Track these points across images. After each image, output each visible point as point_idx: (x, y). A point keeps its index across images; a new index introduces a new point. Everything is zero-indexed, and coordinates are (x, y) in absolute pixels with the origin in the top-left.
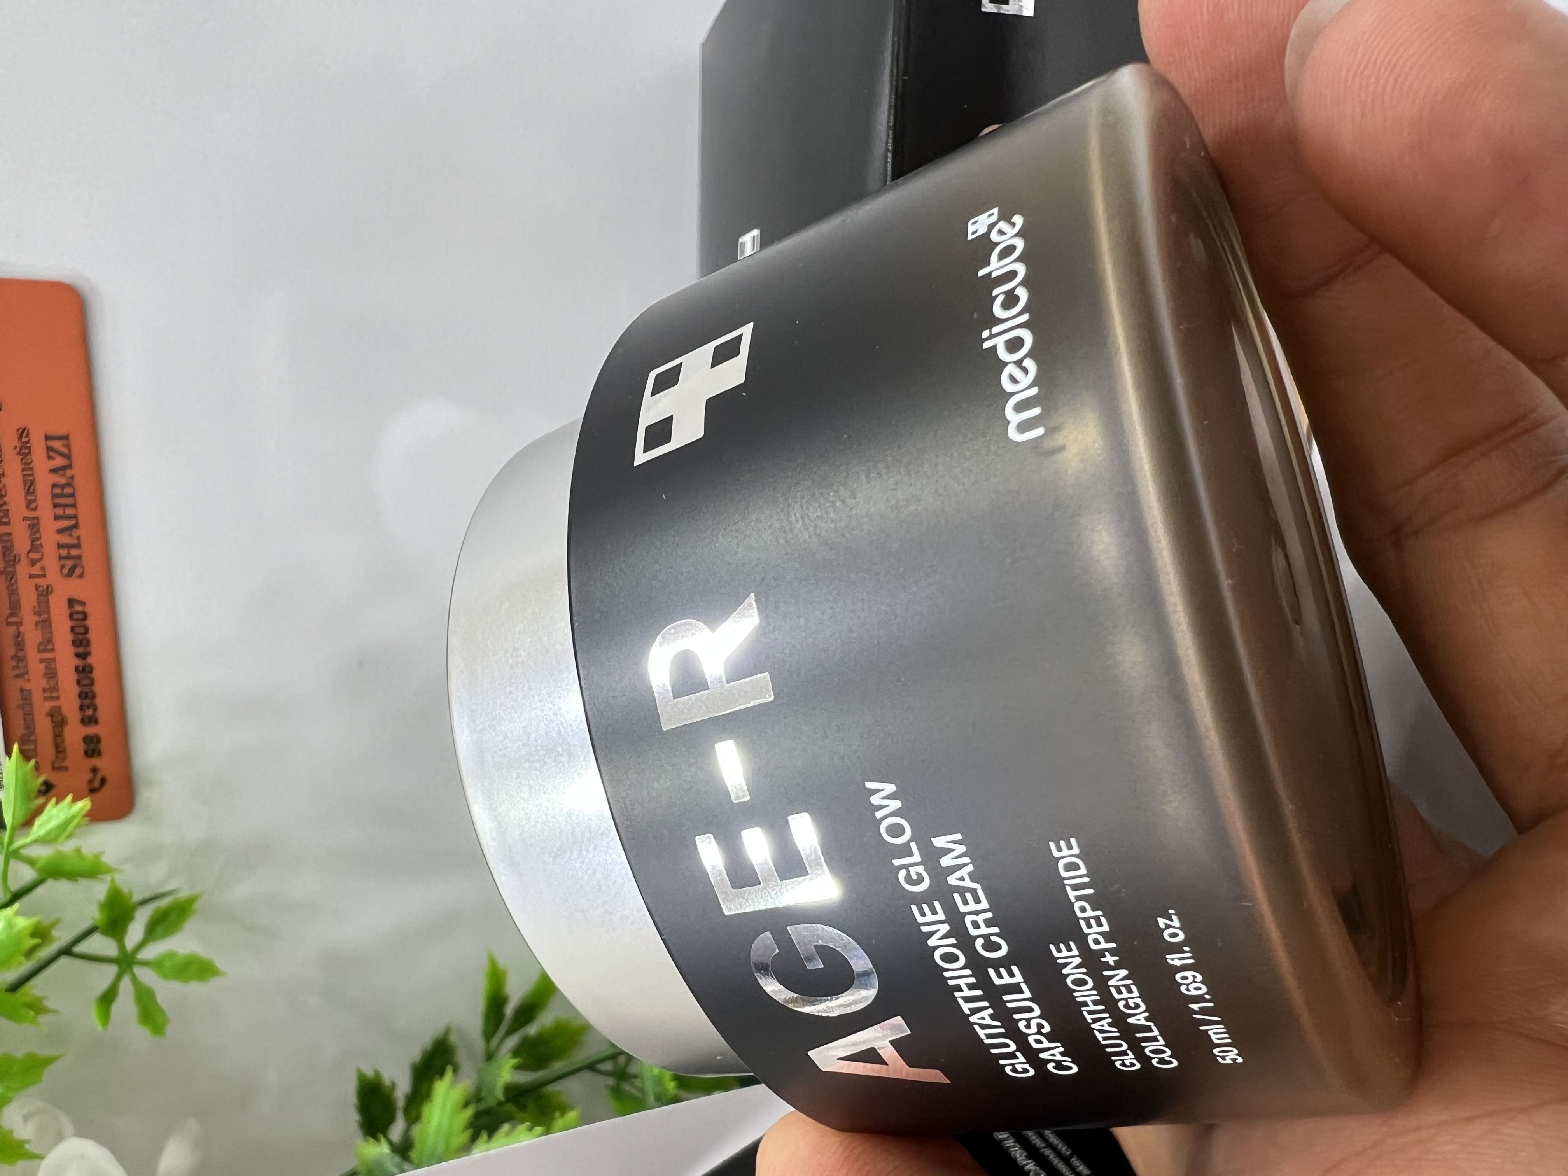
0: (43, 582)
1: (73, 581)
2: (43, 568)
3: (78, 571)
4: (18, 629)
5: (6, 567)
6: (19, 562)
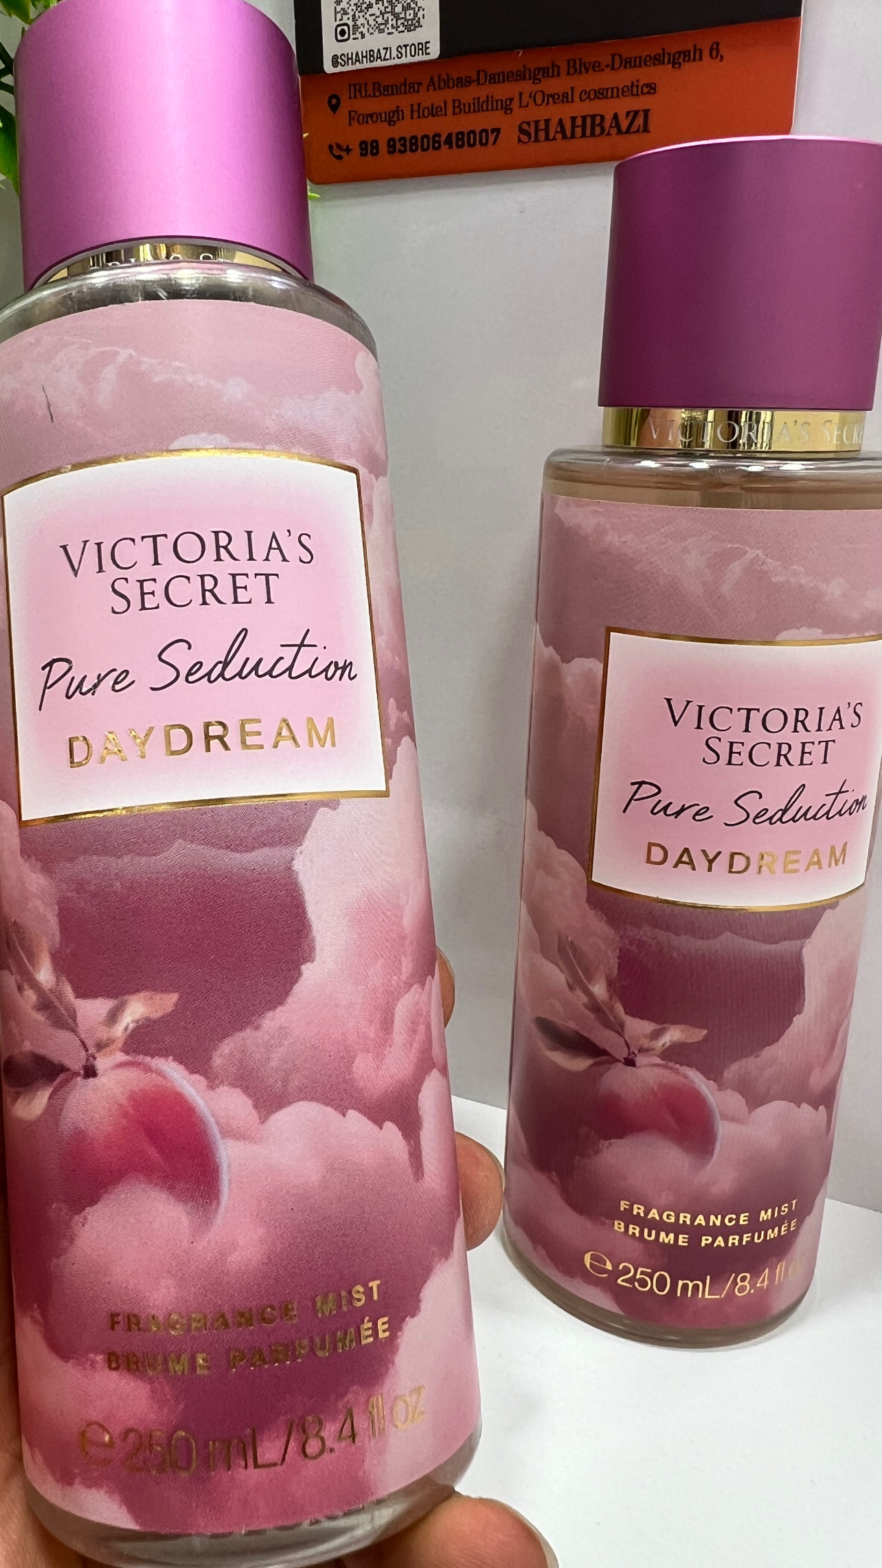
0: (515, 104)
1: (515, 133)
2: (527, 105)
3: (524, 138)
4: (474, 81)
5: (530, 70)
6: (534, 83)
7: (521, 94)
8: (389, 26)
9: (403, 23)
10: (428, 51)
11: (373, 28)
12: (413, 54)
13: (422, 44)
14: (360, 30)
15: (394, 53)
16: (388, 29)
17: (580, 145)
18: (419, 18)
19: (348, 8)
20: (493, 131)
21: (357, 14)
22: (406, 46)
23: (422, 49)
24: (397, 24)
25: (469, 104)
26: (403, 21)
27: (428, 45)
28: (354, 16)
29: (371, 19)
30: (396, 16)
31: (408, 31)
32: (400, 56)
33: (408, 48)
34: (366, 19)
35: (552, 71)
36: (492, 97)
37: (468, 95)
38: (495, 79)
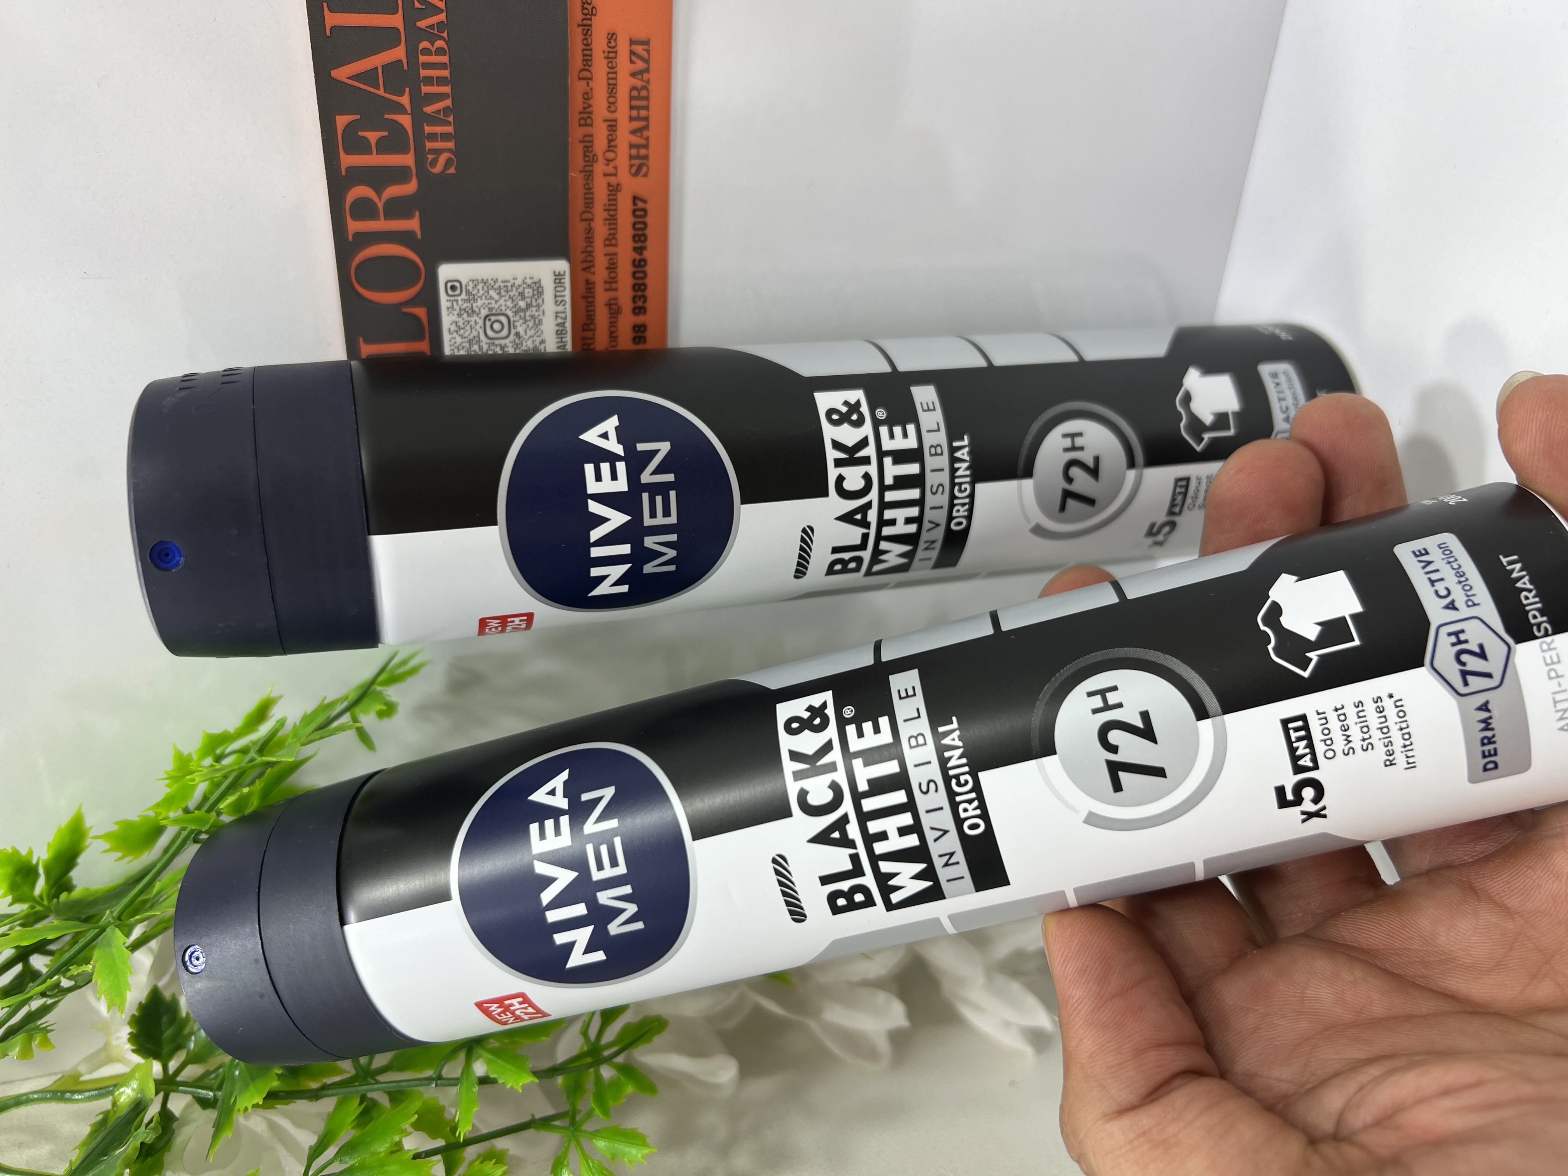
0: (613, 180)
1: (639, 180)
2: (615, 168)
3: (644, 169)
4: (590, 224)
5: (585, 166)
6: (596, 162)
7: (605, 175)
8: (537, 314)
9: (536, 299)
10: (562, 272)
11: (538, 331)
12: (562, 289)
13: (555, 279)
14: (538, 345)
15: (560, 308)
16: (539, 315)
17: (654, 112)
18: (533, 283)
20: (635, 204)
21: (523, 348)
22: (556, 296)
23: (560, 279)
24: (536, 306)
25: (609, 229)
26: (534, 300)
27: (557, 273)
29: (530, 333)
30: (529, 306)
31: (543, 294)
32: (563, 303)
33: (557, 294)
34: (528, 339)
35: (588, 143)
36: (605, 205)
37: (601, 230)
38: (589, 203)
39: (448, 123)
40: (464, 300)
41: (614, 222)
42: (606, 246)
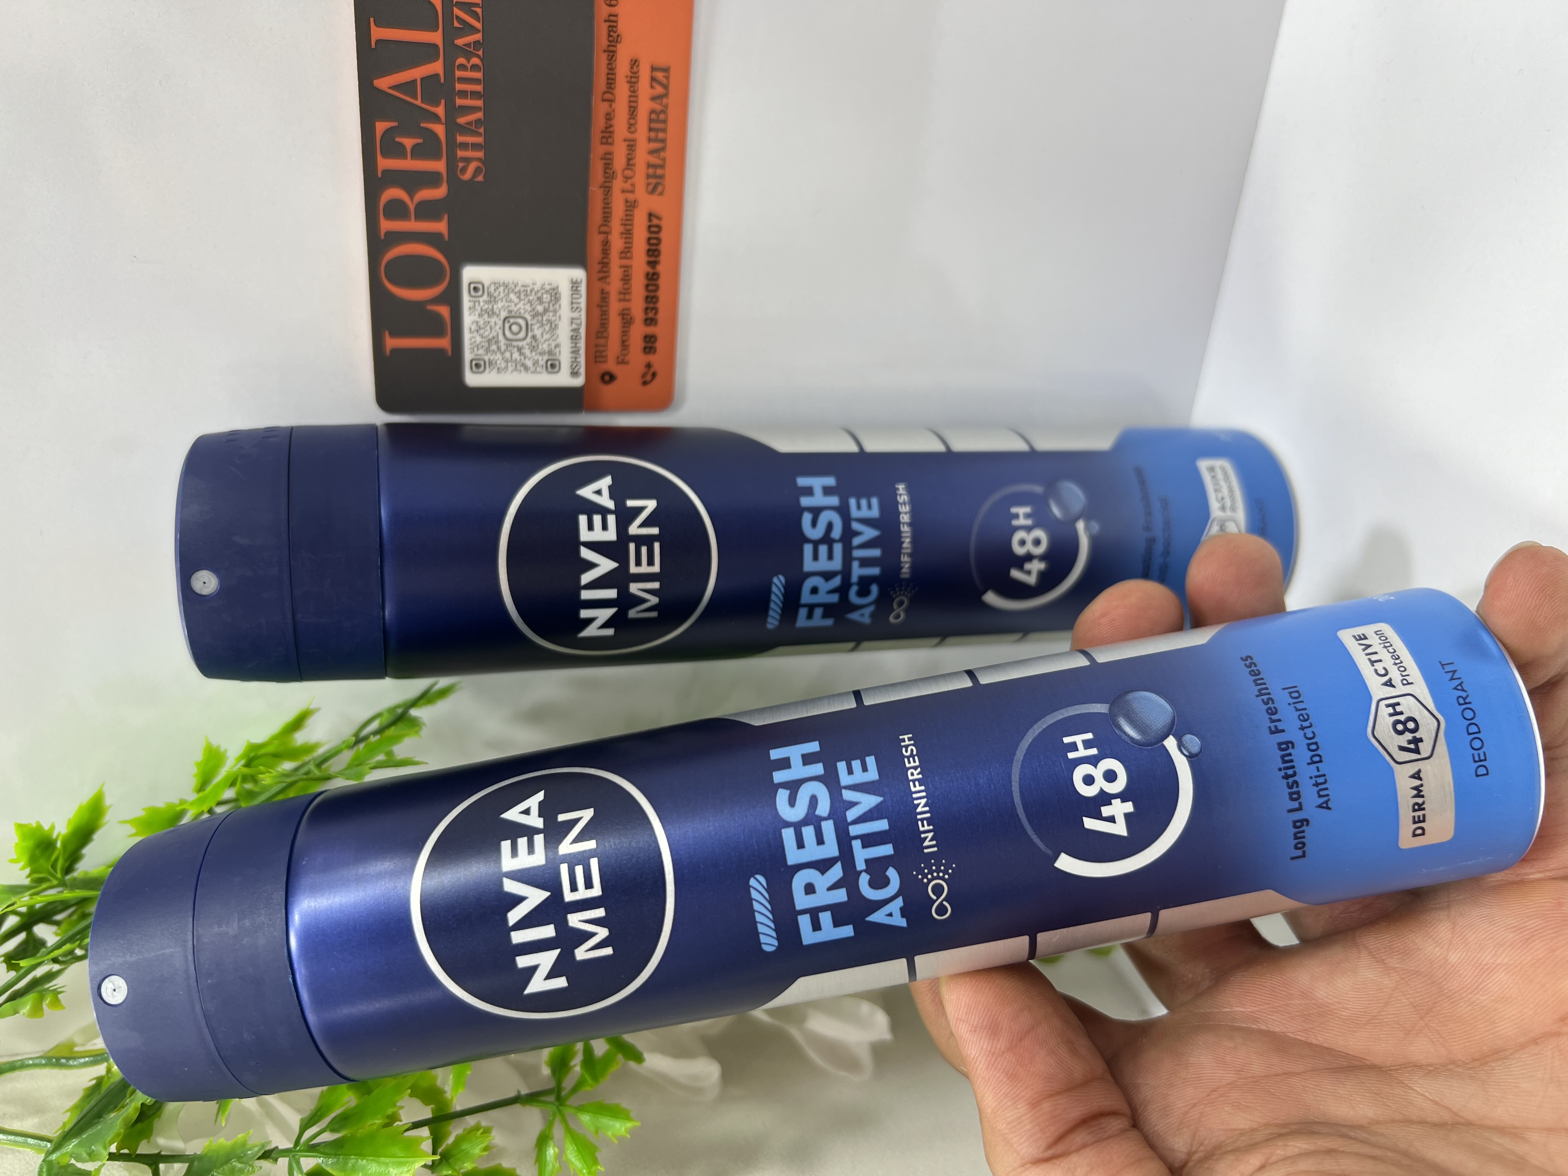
0: (630, 197)
1: (655, 198)
2: (633, 185)
3: (660, 189)
4: (607, 237)
5: (605, 182)
6: (615, 178)
8: (554, 319)
9: (553, 305)
10: (579, 280)
11: (554, 335)
12: (578, 296)
13: (572, 287)
14: (553, 349)
15: (575, 315)
16: (556, 320)
17: (671, 135)
18: (551, 289)
19: (534, 360)
20: (650, 220)
21: (539, 351)
22: (572, 303)
23: (576, 286)
24: (553, 312)
25: (625, 243)
26: (551, 305)
27: (574, 281)
28: (541, 354)
29: (546, 337)
30: (546, 311)
31: (560, 300)
32: (578, 310)
33: (574, 301)
34: (545, 341)
35: (608, 159)
36: (622, 220)
37: (617, 243)
38: (607, 217)
39: (478, 134)
40: (486, 302)
41: (628, 236)
42: (621, 258)
